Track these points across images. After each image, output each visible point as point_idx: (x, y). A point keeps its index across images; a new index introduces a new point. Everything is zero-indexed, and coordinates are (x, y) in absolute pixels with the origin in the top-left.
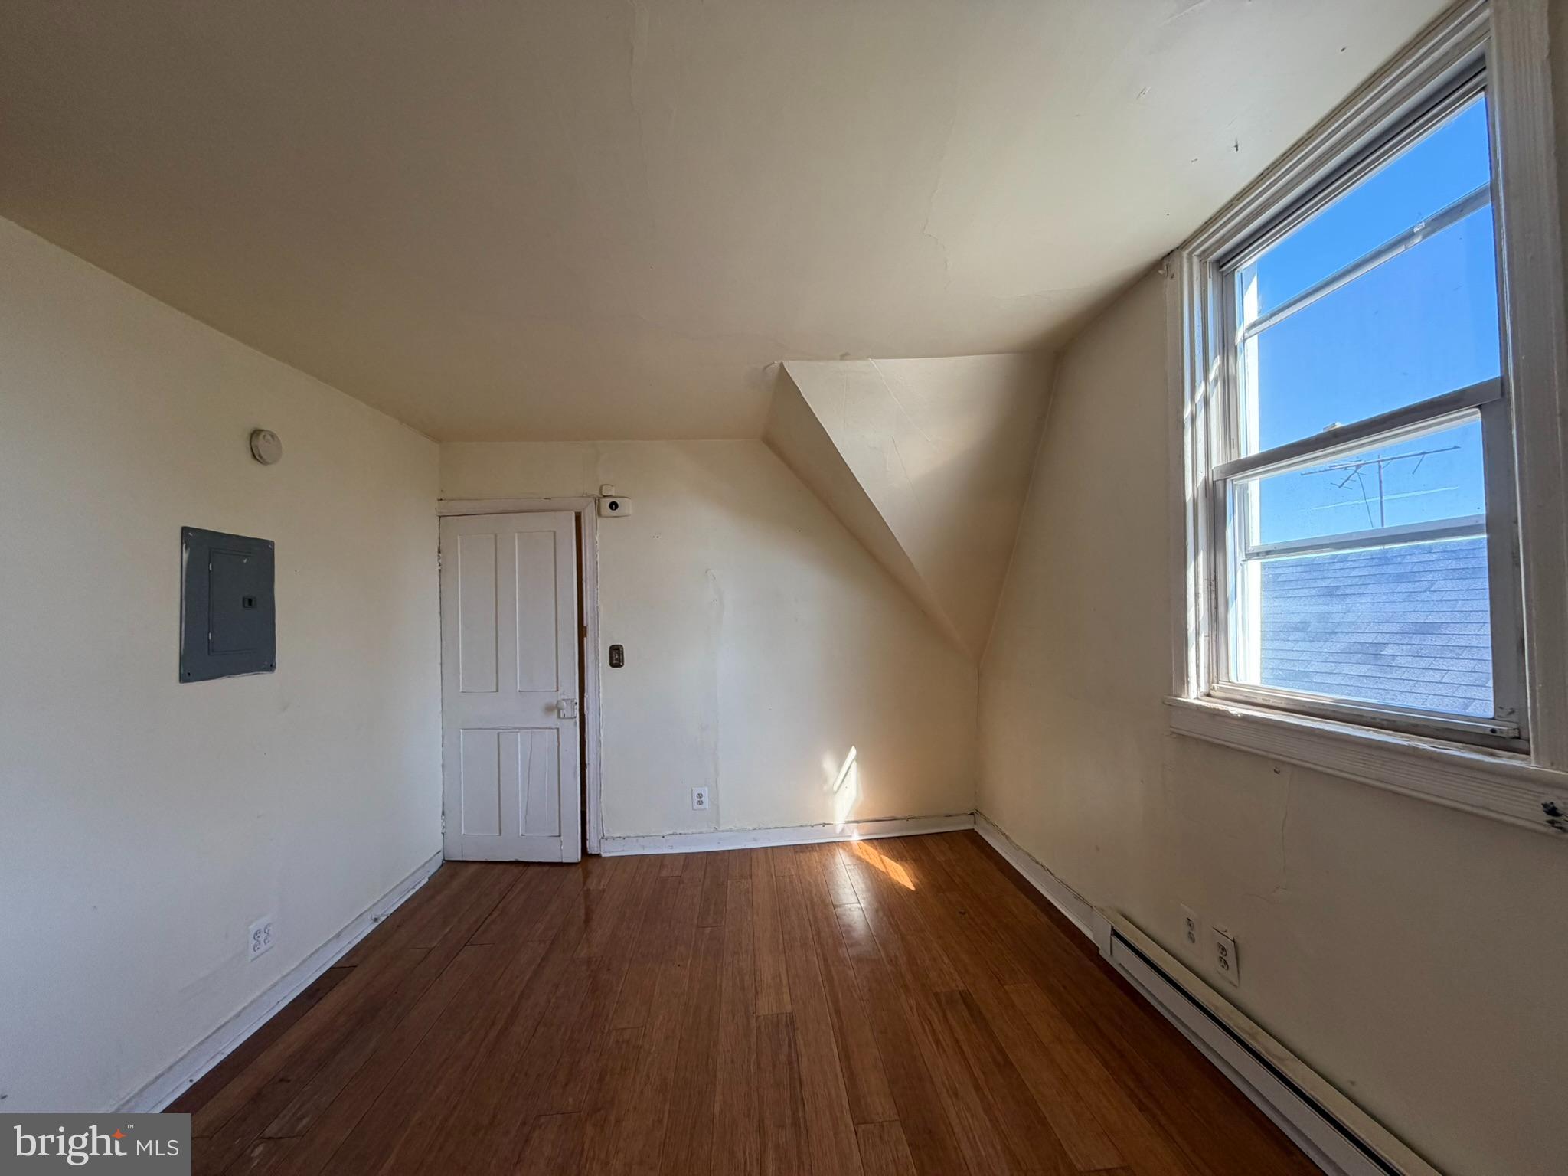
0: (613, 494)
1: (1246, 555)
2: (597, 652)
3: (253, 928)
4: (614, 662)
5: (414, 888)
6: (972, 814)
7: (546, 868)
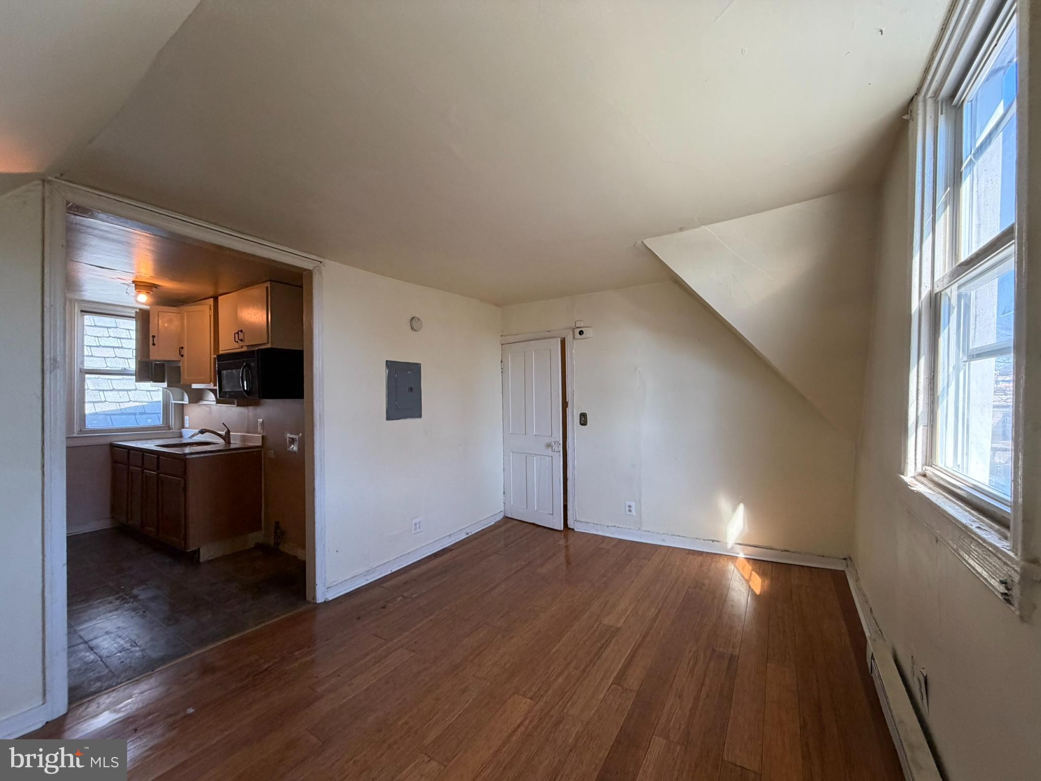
0: (582, 326)
1: (968, 356)
2: (573, 416)
3: (414, 521)
4: (582, 423)
5: (487, 525)
6: (845, 559)
7: (546, 530)
